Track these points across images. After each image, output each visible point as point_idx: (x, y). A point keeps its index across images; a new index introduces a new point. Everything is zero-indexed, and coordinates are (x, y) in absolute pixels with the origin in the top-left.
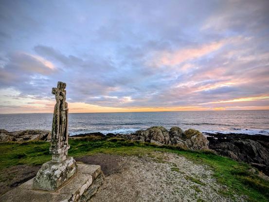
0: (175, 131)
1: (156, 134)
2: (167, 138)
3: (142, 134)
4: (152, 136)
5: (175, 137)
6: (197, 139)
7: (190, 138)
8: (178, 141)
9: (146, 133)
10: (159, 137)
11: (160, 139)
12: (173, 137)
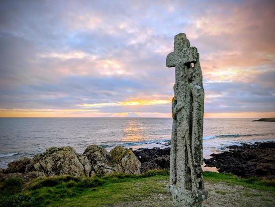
0: (96, 153)
1: (67, 162)
2: (88, 168)
3: (37, 166)
4: (61, 167)
5: (99, 163)
6: (128, 162)
7: (119, 161)
8: (105, 170)
9: (46, 163)
10: (73, 167)
11: (77, 170)
12: (95, 163)
